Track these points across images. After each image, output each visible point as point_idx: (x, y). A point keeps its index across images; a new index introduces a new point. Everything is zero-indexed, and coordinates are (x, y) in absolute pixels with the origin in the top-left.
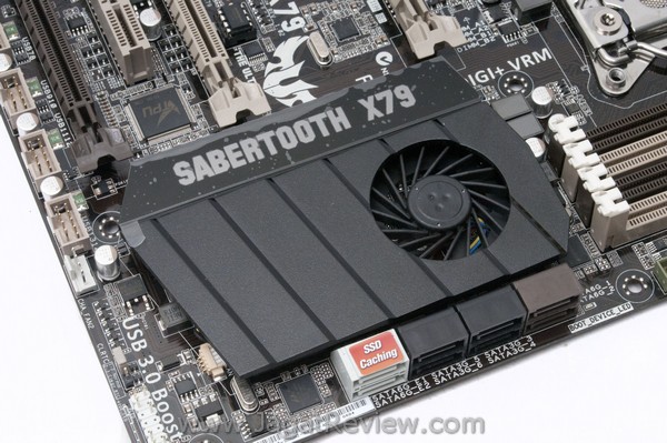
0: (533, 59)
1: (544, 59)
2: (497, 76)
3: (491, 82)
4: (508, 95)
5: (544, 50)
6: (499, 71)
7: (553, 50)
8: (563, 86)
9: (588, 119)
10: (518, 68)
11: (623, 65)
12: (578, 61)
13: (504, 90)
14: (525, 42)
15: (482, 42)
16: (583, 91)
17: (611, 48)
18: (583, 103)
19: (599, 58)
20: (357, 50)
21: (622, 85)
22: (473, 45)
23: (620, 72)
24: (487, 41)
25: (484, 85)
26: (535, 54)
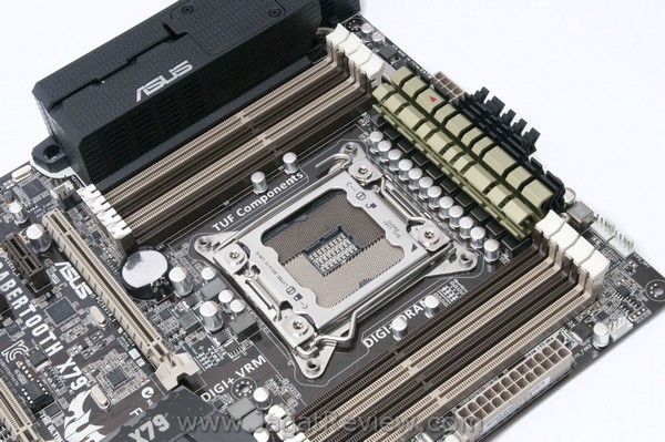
0: (253, 366)
1: (260, 363)
2: (230, 385)
3: (226, 391)
4: (240, 397)
5: (260, 357)
6: (231, 381)
7: (266, 356)
8: (277, 381)
9: (299, 401)
10: (243, 376)
11: (316, 354)
12: (284, 359)
13: (236, 394)
14: (245, 354)
15: (215, 362)
16: (292, 381)
17: (304, 345)
18: (293, 390)
19: (298, 354)
20: (127, 391)
21: (318, 369)
22: (209, 366)
23: (314, 361)
24: (218, 360)
25: (221, 394)
26: (253, 361)
